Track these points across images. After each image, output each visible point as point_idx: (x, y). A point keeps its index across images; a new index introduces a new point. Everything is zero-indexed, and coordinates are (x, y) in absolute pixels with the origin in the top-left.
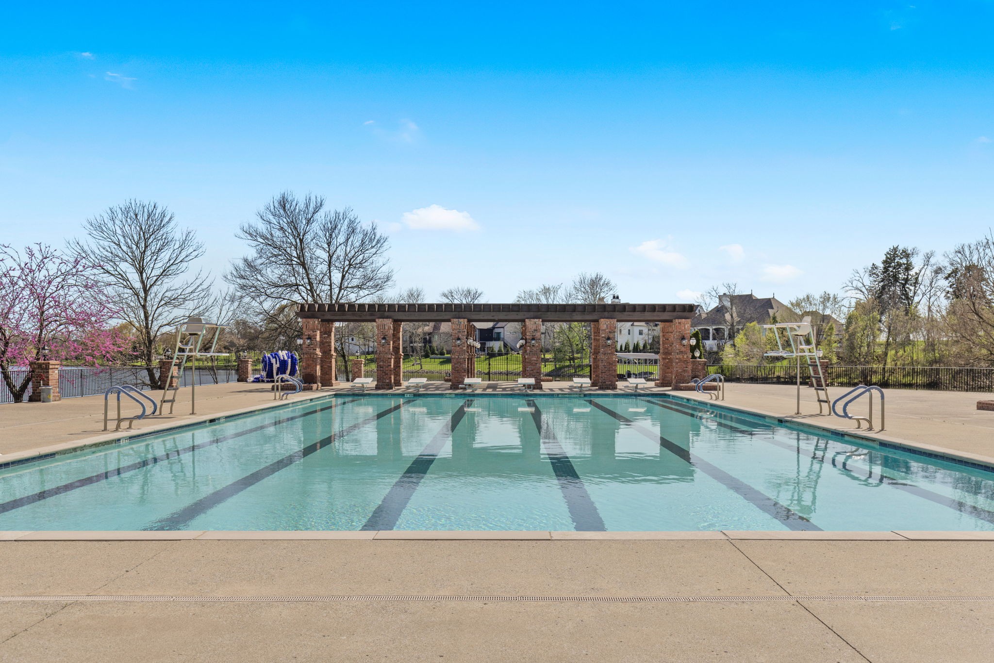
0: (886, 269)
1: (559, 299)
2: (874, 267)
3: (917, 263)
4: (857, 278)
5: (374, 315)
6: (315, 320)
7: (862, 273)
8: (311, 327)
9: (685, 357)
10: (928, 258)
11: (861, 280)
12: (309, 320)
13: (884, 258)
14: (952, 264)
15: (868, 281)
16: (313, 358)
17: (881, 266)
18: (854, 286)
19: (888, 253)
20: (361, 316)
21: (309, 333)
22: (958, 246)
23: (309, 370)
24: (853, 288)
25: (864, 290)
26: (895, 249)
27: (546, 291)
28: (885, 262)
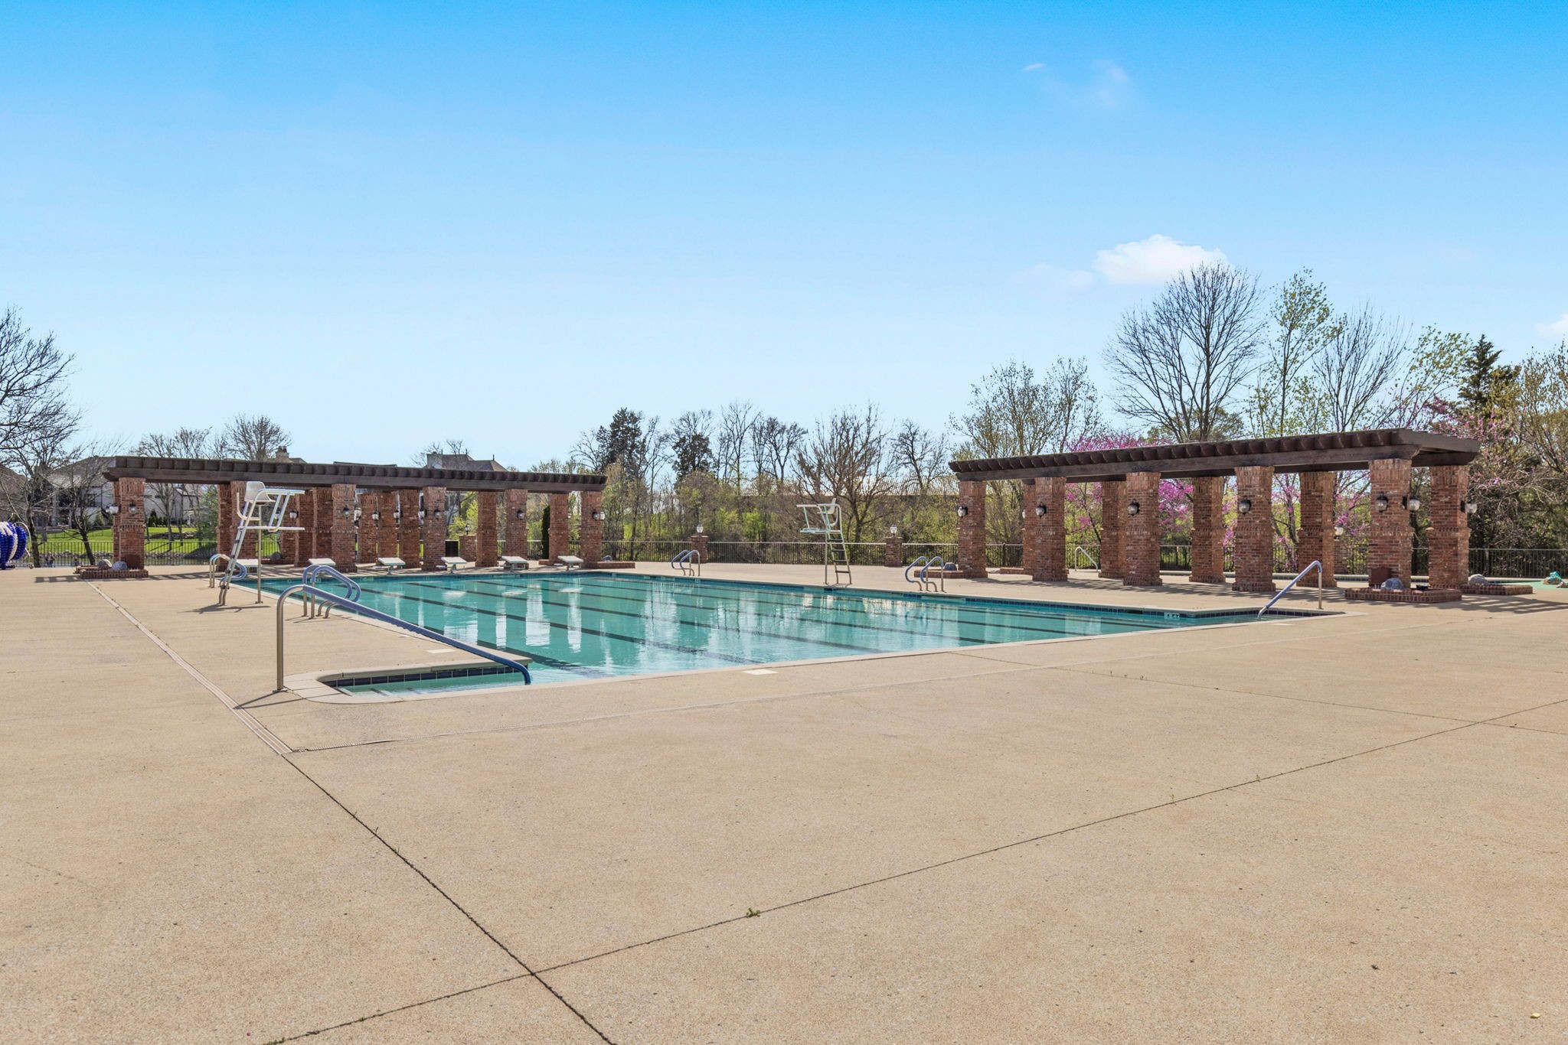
0: (614, 434)
1: (208, 452)
2: (602, 430)
3: (643, 426)
4: (585, 442)
5: (230, 476)
6: (141, 479)
7: (588, 434)
8: (135, 489)
9: (596, 532)
10: (653, 424)
11: (588, 445)
12: (133, 479)
13: (612, 421)
14: (678, 433)
15: (596, 445)
16: (139, 533)
17: (608, 429)
18: (583, 450)
19: (616, 416)
20: (209, 477)
21: (132, 498)
22: (683, 414)
23: (131, 550)
24: (581, 453)
25: (592, 456)
26: (623, 412)
27: (185, 437)
28: (613, 426)
